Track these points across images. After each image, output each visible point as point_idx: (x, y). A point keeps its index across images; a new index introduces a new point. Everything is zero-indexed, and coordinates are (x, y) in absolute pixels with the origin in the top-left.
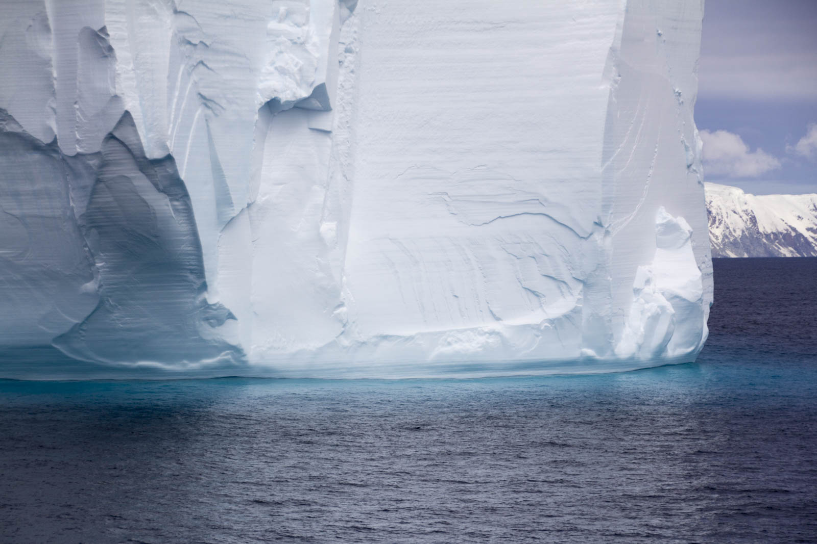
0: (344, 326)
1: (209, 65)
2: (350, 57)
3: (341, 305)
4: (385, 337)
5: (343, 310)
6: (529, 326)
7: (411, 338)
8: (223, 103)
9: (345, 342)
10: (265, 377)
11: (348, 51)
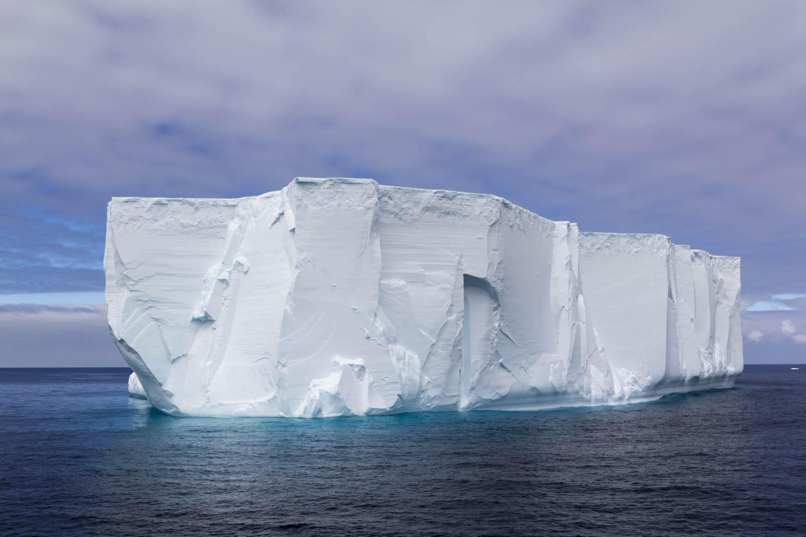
0: (208, 399)
1: (157, 307)
2: (227, 301)
3: (208, 392)
4: (221, 404)
5: (208, 393)
6: (261, 402)
7: (227, 405)
8: (167, 320)
9: (208, 405)
10: (187, 417)
11: (225, 299)
